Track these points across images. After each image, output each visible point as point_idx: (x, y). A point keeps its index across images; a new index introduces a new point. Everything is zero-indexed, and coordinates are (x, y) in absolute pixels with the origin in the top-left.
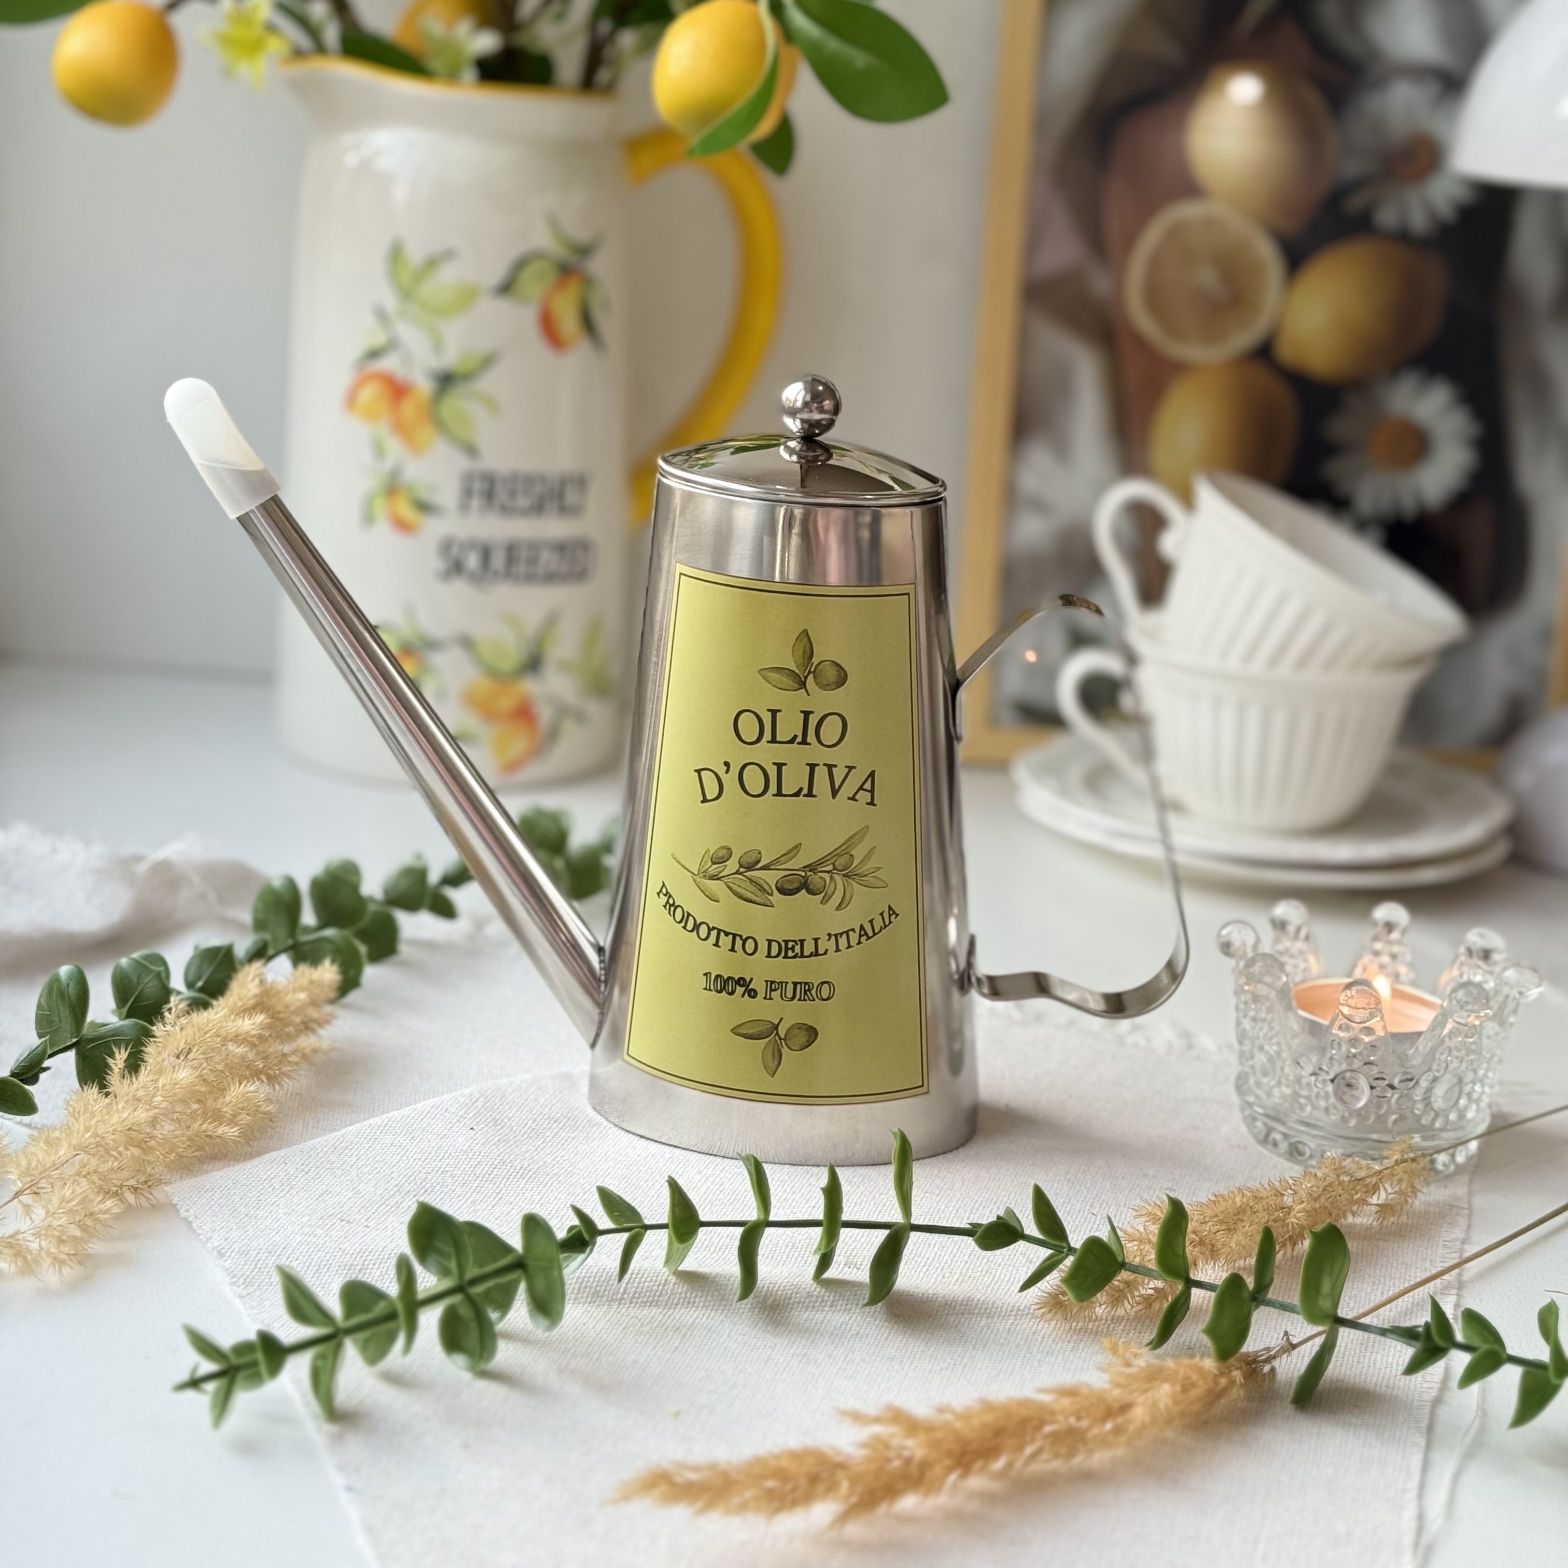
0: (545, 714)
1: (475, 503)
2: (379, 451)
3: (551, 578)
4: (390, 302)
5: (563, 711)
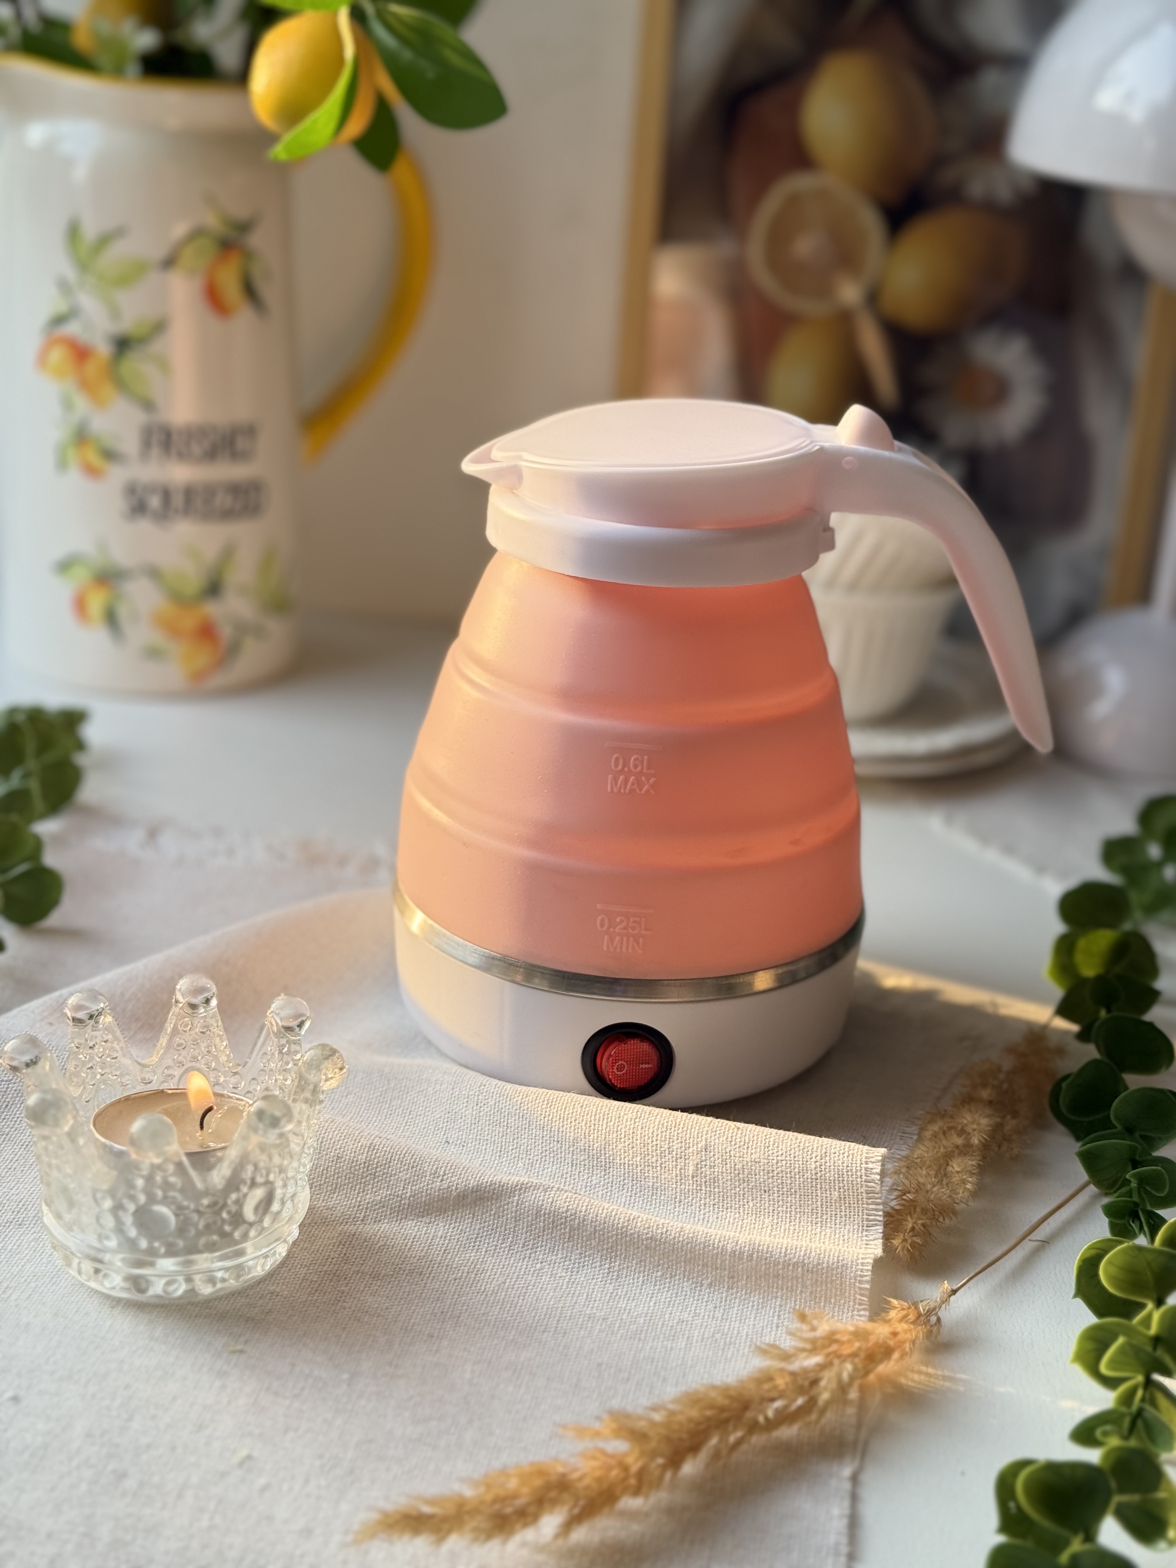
0: (226, 632)
1: (155, 451)
2: (67, 405)
3: (227, 515)
4: (71, 274)
5: (243, 629)
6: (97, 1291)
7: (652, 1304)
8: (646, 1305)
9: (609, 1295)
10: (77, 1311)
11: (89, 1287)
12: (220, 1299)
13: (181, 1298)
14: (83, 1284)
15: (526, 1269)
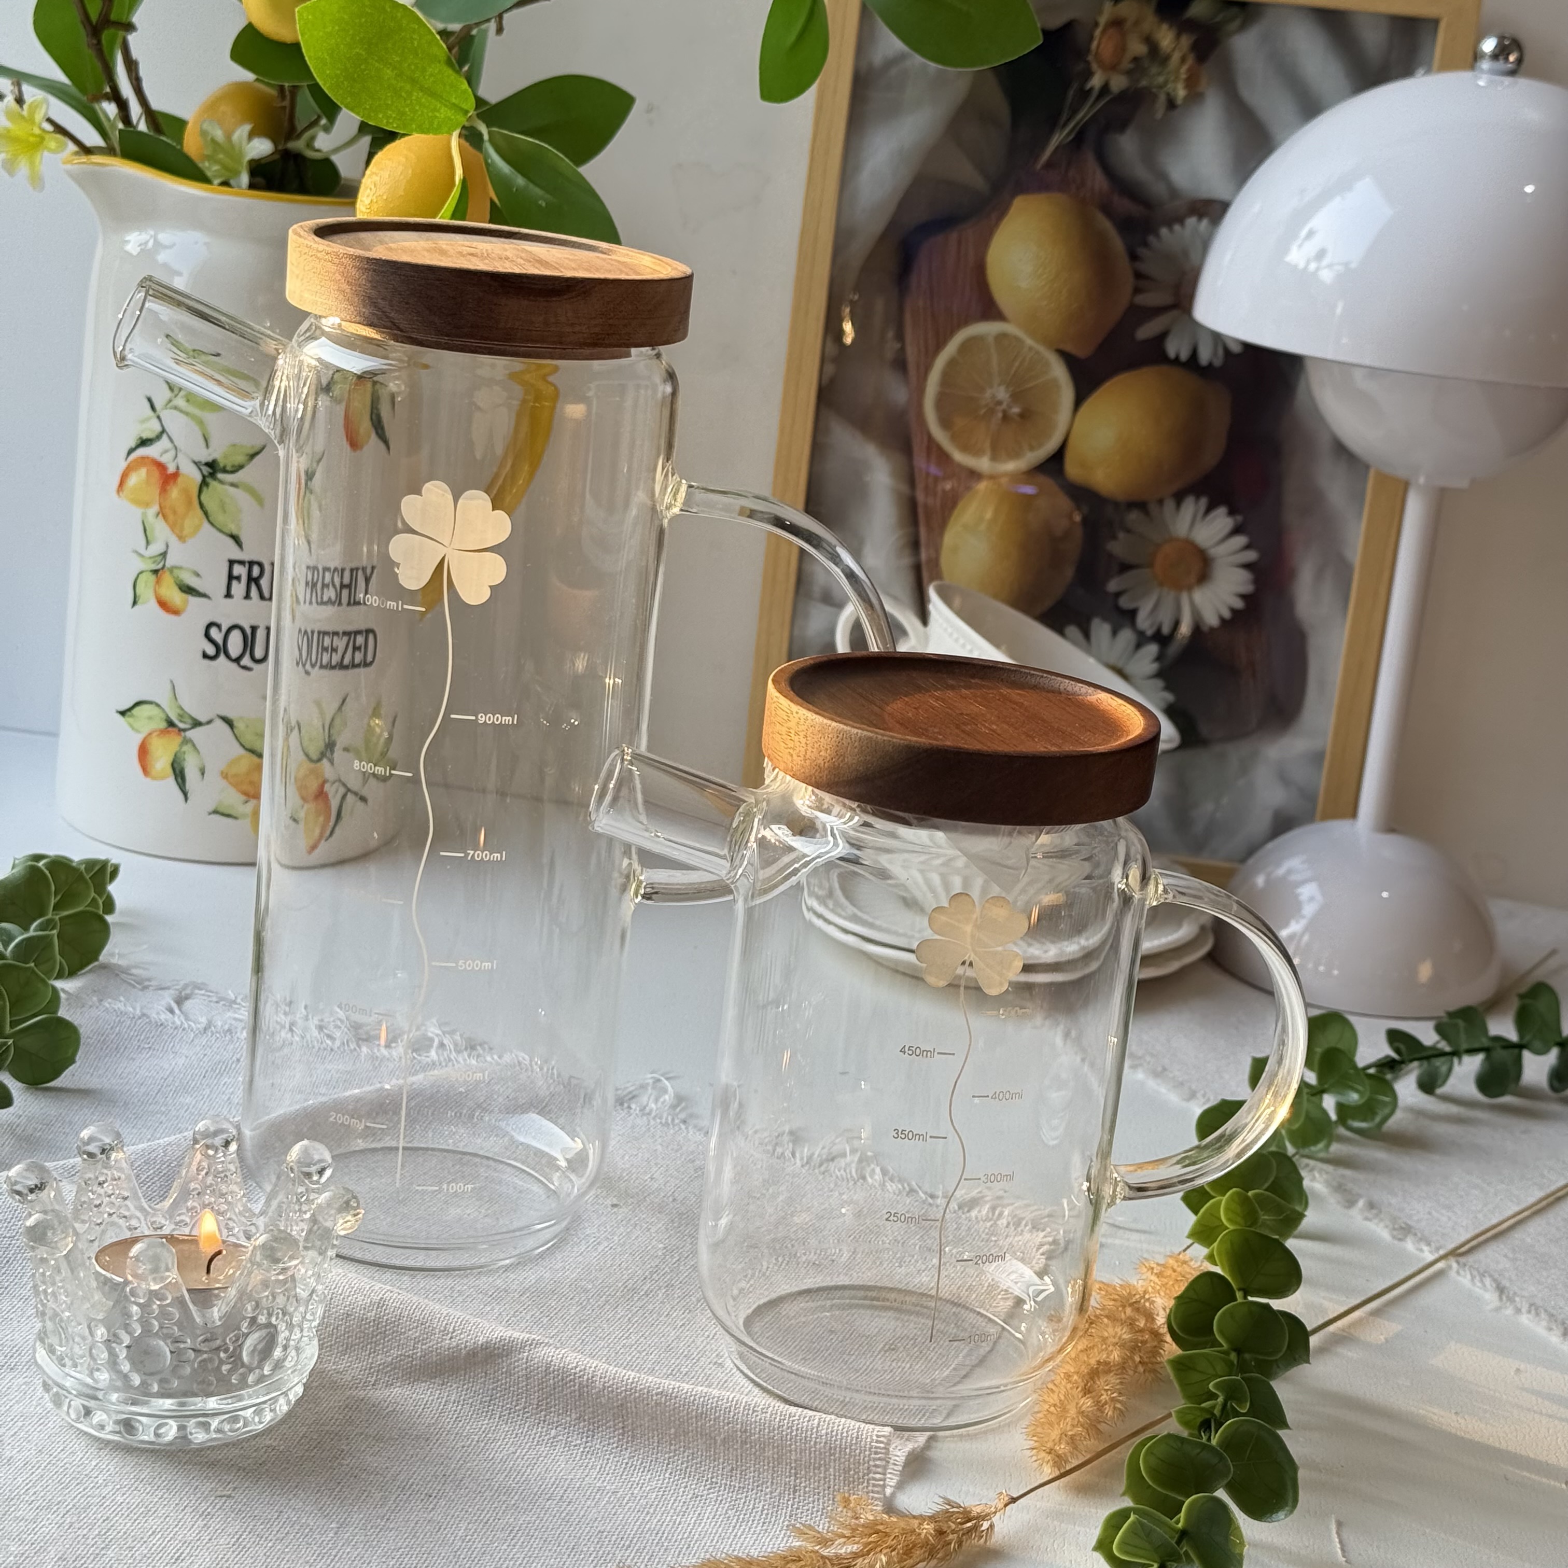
1: (240, 590)
6: (86, 1433)
7: (667, 1475)
8: (662, 1477)
9: (623, 1466)
10: (62, 1450)
11: (78, 1429)
12: (213, 1448)
13: (171, 1444)
14: (73, 1426)
15: (540, 1437)
